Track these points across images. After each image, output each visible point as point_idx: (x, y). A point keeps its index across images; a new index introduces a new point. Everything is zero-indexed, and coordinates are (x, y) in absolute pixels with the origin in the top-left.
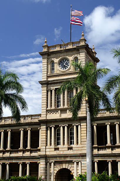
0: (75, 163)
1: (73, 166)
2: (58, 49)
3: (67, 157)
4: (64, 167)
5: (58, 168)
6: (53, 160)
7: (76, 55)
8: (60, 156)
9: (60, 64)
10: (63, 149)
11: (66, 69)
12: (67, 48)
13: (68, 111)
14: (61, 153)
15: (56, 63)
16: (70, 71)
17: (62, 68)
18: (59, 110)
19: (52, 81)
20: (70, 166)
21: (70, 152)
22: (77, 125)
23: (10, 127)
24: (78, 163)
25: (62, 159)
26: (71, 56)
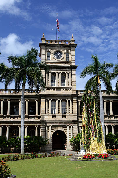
0: (68, 127)
1: (66, 128)
2: (53, 43)
3: (62, 122)
4: (59, 130)
5: (54, 130)
6: (51, 125)
7: (68, 50)
8: (57, 122)
9: (54, 55)
10: (59, 117)
11: (59, 59)
12: (60, 44)
13: (62, 89)
14: (58, 119)
15: (52, 53)
16: (63, 61)
17: (57, 58)
18: (55, 88)
19: (50, 66)
20: (64, 128)
21: (64, 119)
22: (70, 100)
23: (10, 97)
24: (70, 127)
25: (58, 124)
26: (64, 50)
